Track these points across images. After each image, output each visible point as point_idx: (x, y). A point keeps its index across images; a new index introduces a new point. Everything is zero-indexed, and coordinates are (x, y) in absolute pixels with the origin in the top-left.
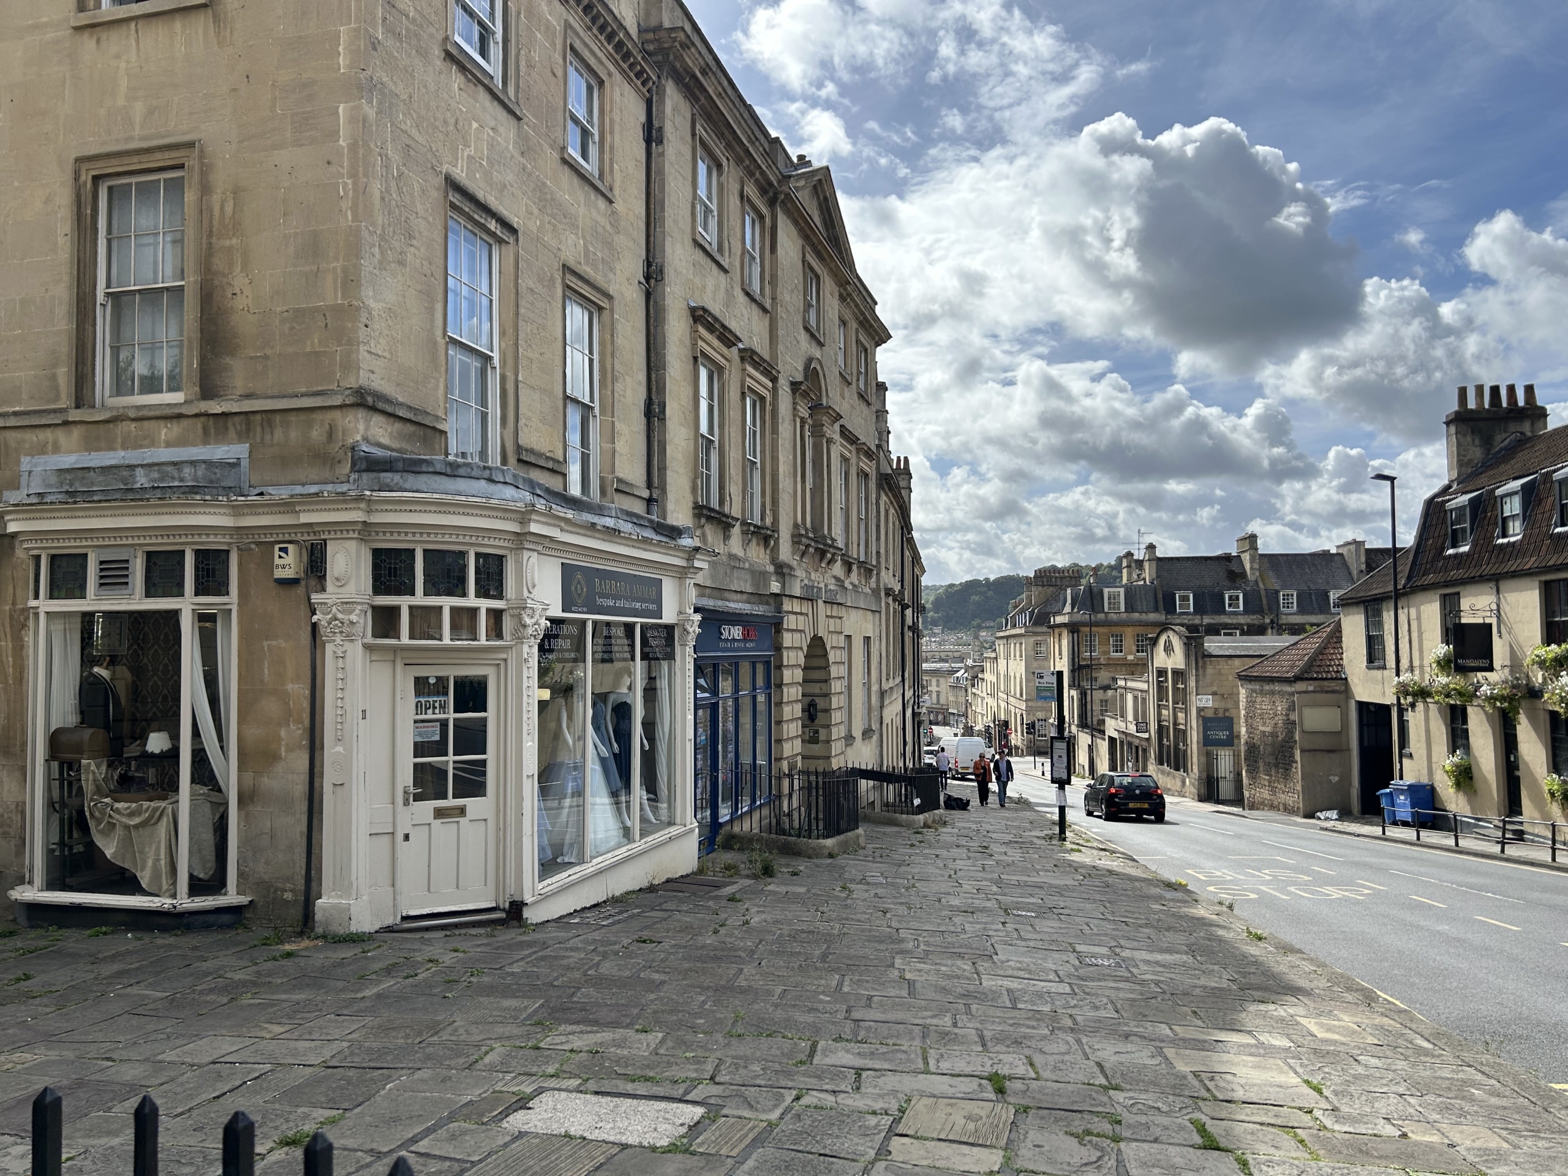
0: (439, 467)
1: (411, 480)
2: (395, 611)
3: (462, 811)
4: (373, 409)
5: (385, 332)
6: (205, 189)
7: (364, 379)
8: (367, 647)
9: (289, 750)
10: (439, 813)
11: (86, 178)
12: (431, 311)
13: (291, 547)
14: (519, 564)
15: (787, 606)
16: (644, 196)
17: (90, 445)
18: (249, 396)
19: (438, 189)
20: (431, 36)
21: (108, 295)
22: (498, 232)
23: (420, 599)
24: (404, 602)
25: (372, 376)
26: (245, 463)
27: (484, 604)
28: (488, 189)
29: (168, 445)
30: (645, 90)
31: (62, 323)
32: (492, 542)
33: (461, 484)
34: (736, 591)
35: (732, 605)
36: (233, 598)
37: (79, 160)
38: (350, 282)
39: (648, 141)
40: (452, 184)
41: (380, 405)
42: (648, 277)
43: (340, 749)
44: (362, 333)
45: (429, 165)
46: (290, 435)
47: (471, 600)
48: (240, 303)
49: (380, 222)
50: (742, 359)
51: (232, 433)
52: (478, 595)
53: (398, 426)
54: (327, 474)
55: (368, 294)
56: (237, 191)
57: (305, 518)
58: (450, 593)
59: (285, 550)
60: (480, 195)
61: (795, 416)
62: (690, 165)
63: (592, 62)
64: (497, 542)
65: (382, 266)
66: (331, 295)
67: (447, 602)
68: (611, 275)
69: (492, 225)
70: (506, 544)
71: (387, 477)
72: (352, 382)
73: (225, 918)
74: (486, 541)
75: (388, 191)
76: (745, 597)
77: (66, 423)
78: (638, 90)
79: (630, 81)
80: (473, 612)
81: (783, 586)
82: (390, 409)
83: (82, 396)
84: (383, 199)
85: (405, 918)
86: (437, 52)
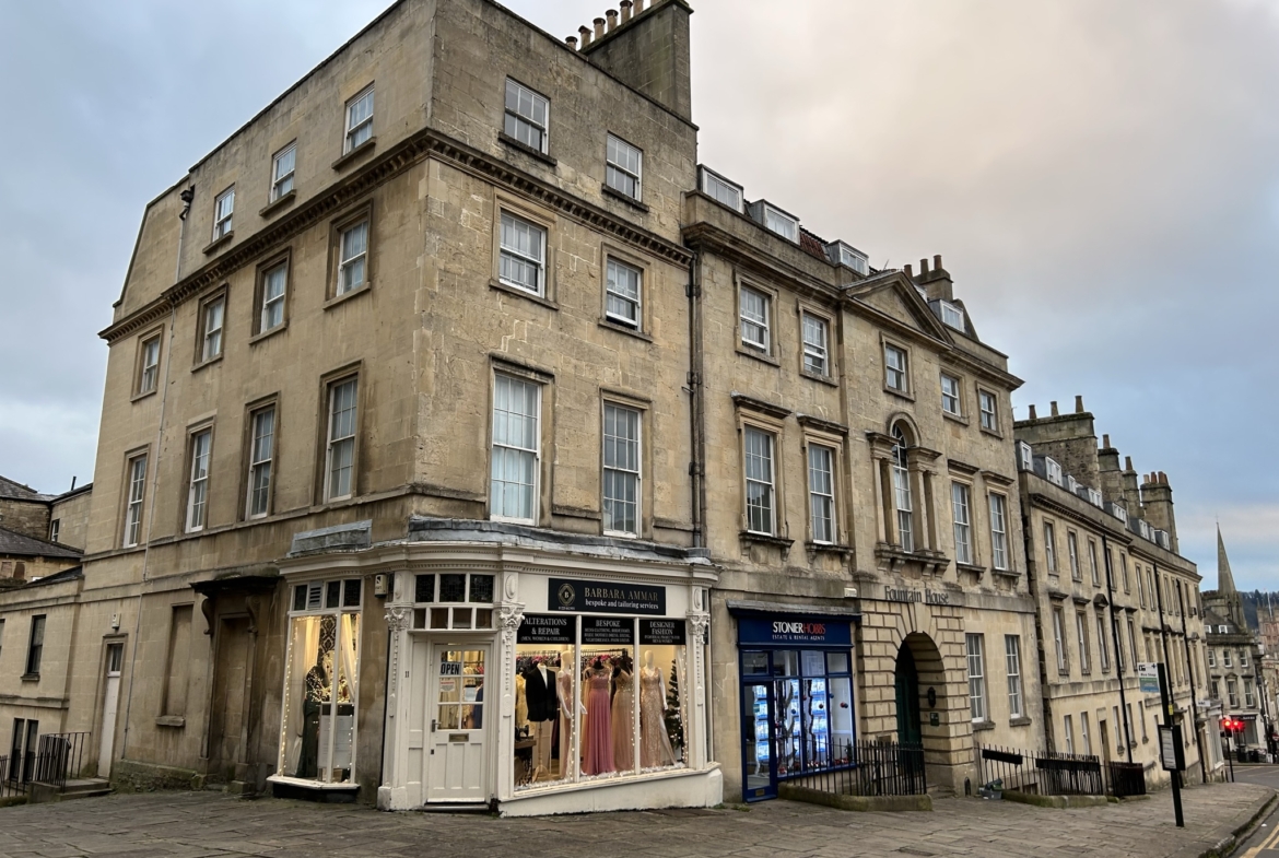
0: (448, 525)
1: (434, 534)
2: (424, 610)
3: (466, 737)
4: (423, 495)
5: (436, 450)
6: (365, 385)
7: (417, 478)
8: (411, 634)
9: (378, 696)
10: (452, 738)
11: (325, 385)
12: (476, 434)
13: (382, 576)
14: (502, 580)
15: (865, 607)
16: (688, 332)
17: (318, 526)
18: (373, 493)
19: (483, 364)
20: (479, 281)
21: (332, 444)
22: (538, 379)
23: (437, 603)
24: (428, 606)
25: (424, 476)
26: (370, 530)
27: (475, 606)
28: (528, 355)
29: (344, 523)
30: (686, 266)
31: (311, 462)
32: (480, 568)
33: (461, 534)
34: (793, 596)
35: (790, 606)
36: (361, 607)
37: (323, 376)
38: (413, 426)
39: (690, 296)
40: (495, 358)
41: (428, 492)
42: (691, 383)
43: (393, 695)
44: (419, 452)
45: (476, 352)
46: (388, 513)
47: (467, 604)
48: (374, 442)
49: (434, 390)
50: (802, 424)
51: (367, 515)
52: (471, 600)
53: (445, 503)
54: (399, 534)
55: (423, 432)
56: (376, 383)
57: (383, 560)
58: (455, 600)
59: (379, 578)
60: (521, 361)
61: (873, 458)
62: (732, 303)
63: (630, 260)
64: (484, 568)
65: (434, 413)
66: (406, 435)
67: (451, 606)
68: (652, 388)
69: (532, 376)
70: (491, 568)
71: (422, 533)
72: (411, 481)
73: (347, 797)
74: (476, 568)
75: (441, 371)
76: (810, 601)
77: (310, 515)
78: (679, 266)
79: (669, 262)
80: (469, 610)
81: (859, 591)
82: (435, 493)
83: (317, 499)
84: (436, 376)
85: (428, 804)
86: (483, 288)
